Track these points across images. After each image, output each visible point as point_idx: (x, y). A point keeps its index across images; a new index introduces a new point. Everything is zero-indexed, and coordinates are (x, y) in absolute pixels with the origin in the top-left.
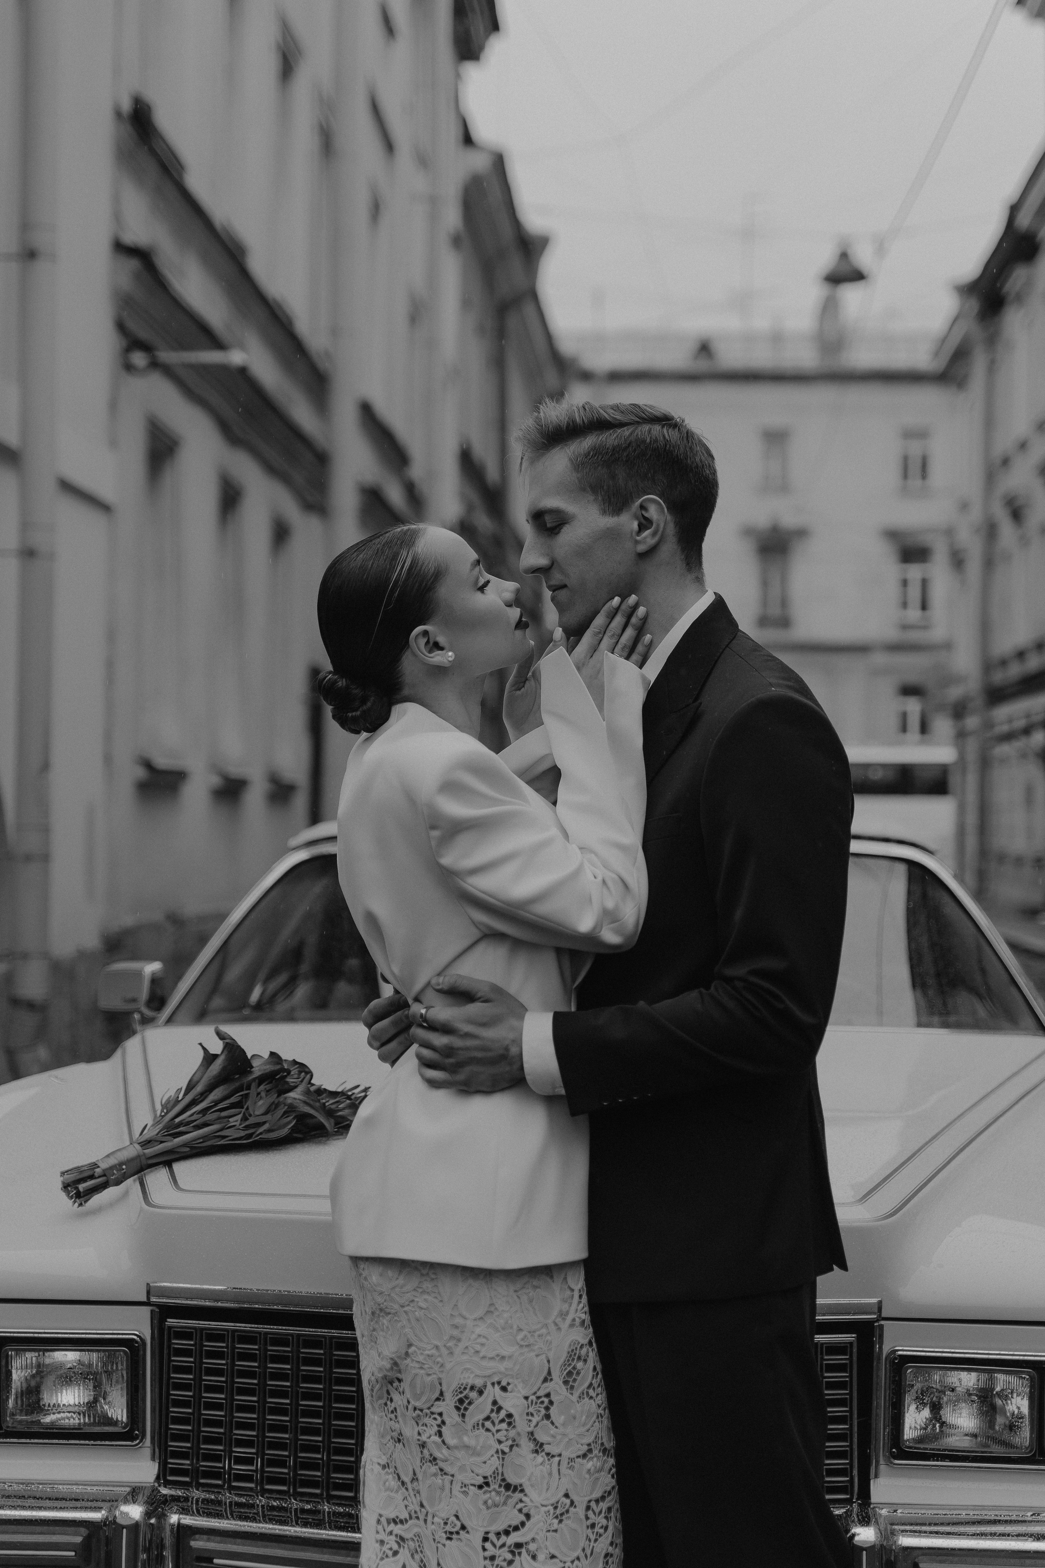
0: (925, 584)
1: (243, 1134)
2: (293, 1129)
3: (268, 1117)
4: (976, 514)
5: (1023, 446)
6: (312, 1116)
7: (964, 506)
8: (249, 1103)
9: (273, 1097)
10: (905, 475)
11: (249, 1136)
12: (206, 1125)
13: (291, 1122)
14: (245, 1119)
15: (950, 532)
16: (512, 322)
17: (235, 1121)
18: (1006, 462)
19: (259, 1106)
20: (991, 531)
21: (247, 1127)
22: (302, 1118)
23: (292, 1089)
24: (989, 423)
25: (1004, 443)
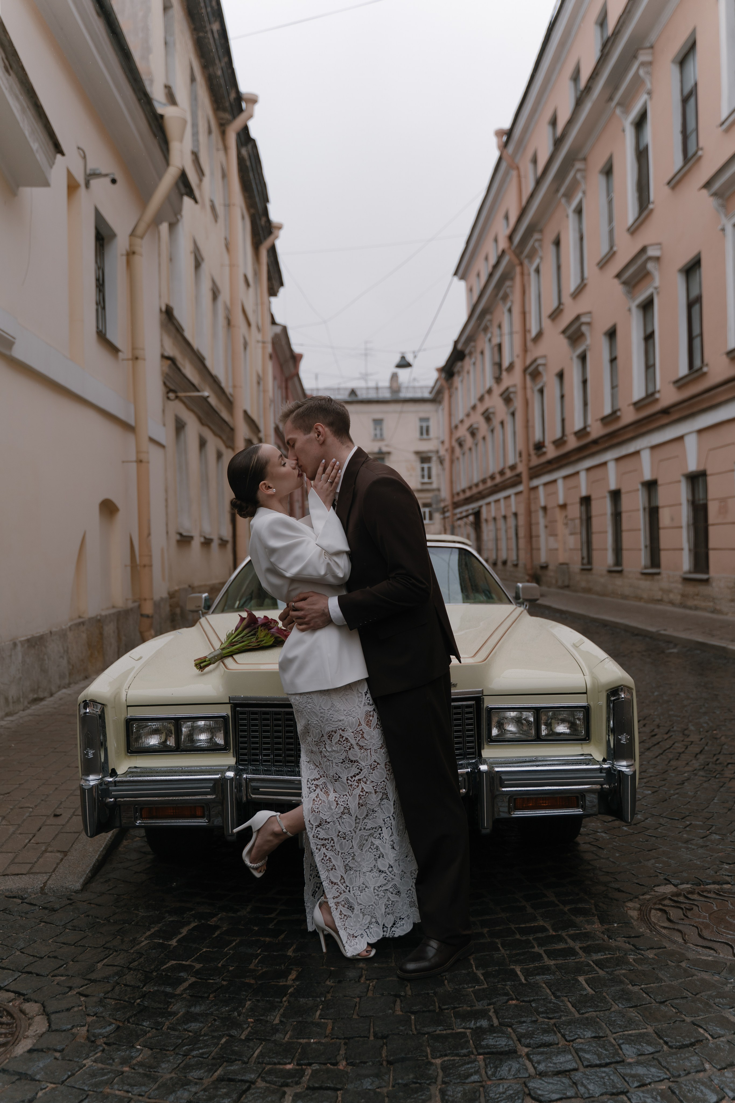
0: (429, 469)
1: (256, 644)
2: (274, 642)
3: (265, 638)
4: (447, 445)
5: (462, 421)
6: (279, 637)
7: (443, 442)
8: (258, 633)
9: (267, 631)
10: (422, 433)
11: (259, 645)
12: (243, 642)
13: (272, 640)
14: (257, 639)
15: (437, 452)
16: (290, 384)
17: (254, 640)
18: (456, 427)
19: (262, 634)
20: (452, 450)
21: (258, 642)
22: (276, 638)
23: (272, 628)
24: (450, 415)
25: (455, 421)
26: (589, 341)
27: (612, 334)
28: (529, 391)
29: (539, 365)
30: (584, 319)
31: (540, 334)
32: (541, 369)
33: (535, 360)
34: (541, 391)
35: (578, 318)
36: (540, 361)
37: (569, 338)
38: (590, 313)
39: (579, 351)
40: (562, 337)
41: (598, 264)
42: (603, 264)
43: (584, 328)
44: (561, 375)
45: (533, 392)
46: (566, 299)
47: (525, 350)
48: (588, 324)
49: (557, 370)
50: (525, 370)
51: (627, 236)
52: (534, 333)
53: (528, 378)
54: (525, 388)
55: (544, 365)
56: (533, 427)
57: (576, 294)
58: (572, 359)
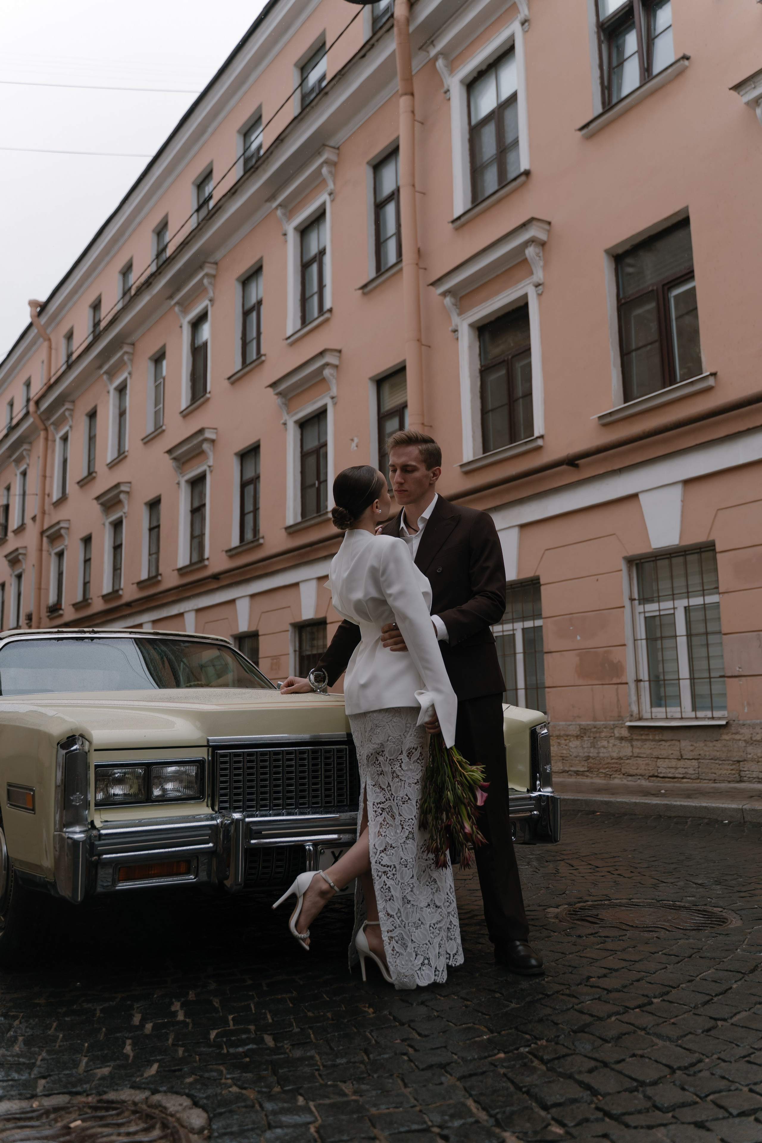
26: (126, 509)
27: (154, 505)
28: (45, 553)
29: (61, 528)
30: (123, 488)
31: (63, 498)
32: (63, 532)
33: (58, 523)
34: (60, 555)
35: (118, 485)
36: (62, 525)
37: (102, 504)
38: (130, 483)
39: (114, 517)
40: (95, 502)
41: (143, 440)
42: (148, 440)
43: (122, 496)
44: (87, 540)
45: (50, 554)
46: (100, 467)
47: (44, 513)
48: (128, 493)
49: (84, 534)
50: (42, 533)
51: (179, 418)
52: (55, 497)
53: (45, 539)
54: (41, 550)
55: (68, 528)
56: (47, 590)
57: (112, 465)
58: (104, 524)
